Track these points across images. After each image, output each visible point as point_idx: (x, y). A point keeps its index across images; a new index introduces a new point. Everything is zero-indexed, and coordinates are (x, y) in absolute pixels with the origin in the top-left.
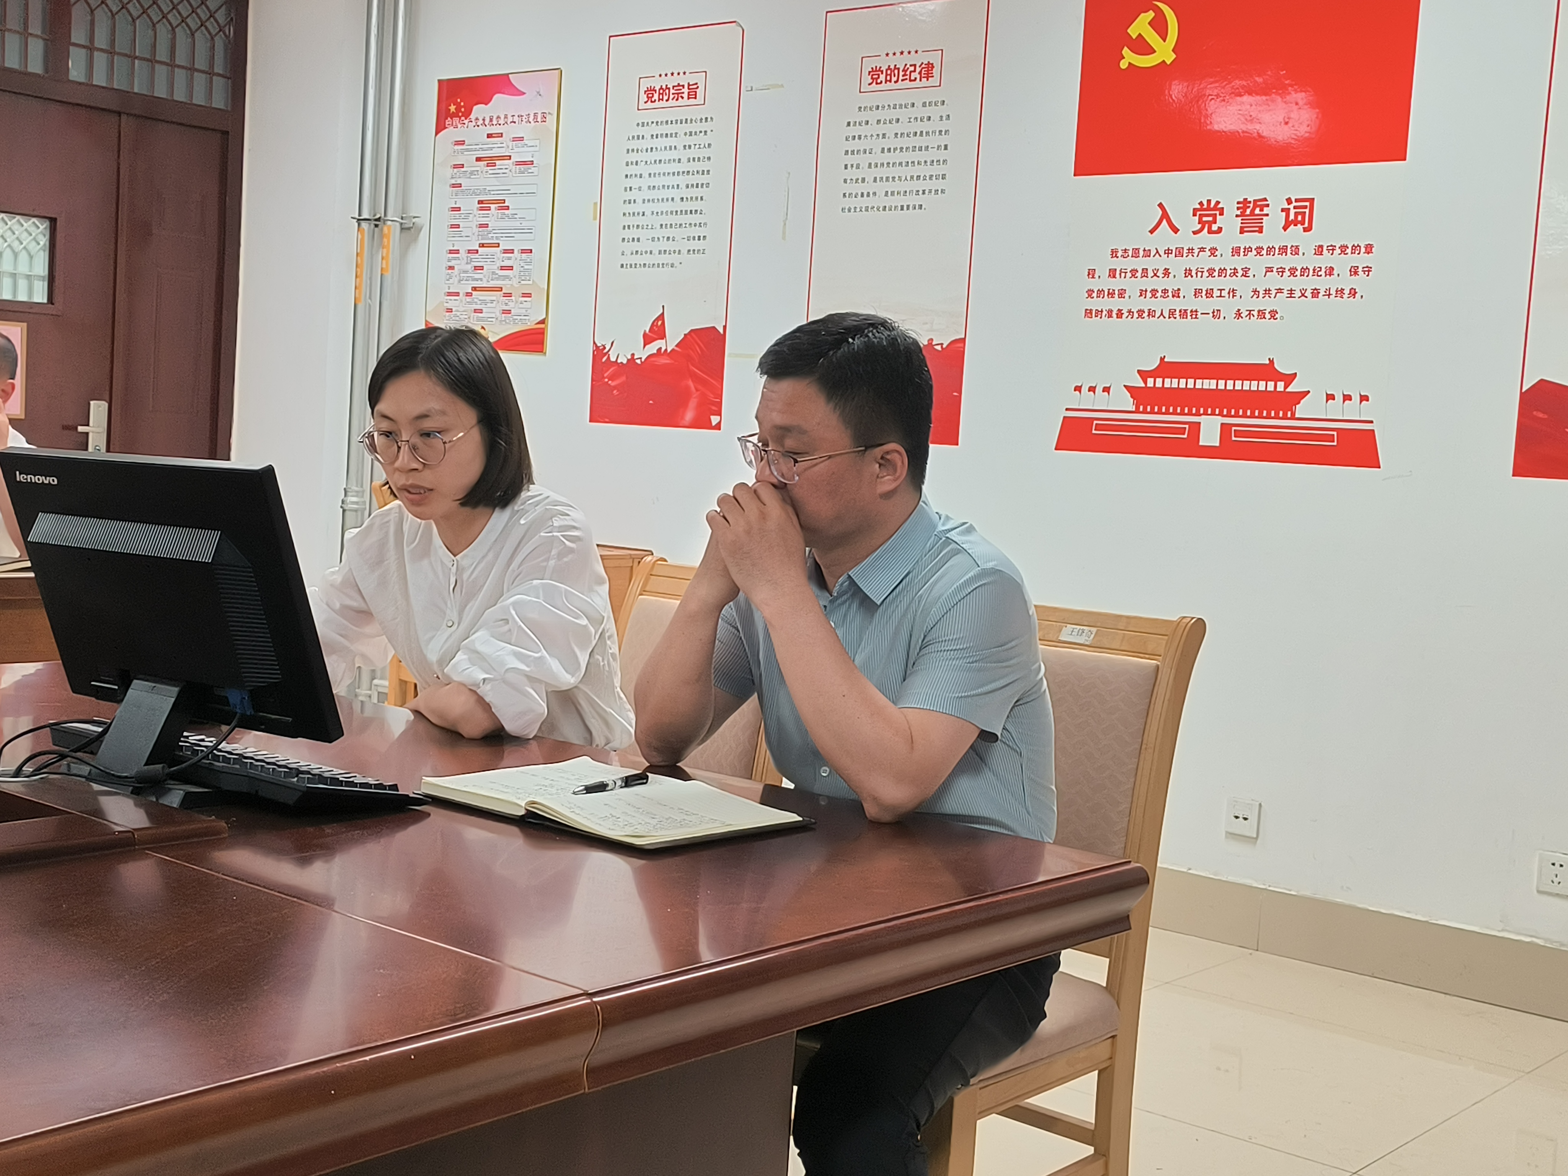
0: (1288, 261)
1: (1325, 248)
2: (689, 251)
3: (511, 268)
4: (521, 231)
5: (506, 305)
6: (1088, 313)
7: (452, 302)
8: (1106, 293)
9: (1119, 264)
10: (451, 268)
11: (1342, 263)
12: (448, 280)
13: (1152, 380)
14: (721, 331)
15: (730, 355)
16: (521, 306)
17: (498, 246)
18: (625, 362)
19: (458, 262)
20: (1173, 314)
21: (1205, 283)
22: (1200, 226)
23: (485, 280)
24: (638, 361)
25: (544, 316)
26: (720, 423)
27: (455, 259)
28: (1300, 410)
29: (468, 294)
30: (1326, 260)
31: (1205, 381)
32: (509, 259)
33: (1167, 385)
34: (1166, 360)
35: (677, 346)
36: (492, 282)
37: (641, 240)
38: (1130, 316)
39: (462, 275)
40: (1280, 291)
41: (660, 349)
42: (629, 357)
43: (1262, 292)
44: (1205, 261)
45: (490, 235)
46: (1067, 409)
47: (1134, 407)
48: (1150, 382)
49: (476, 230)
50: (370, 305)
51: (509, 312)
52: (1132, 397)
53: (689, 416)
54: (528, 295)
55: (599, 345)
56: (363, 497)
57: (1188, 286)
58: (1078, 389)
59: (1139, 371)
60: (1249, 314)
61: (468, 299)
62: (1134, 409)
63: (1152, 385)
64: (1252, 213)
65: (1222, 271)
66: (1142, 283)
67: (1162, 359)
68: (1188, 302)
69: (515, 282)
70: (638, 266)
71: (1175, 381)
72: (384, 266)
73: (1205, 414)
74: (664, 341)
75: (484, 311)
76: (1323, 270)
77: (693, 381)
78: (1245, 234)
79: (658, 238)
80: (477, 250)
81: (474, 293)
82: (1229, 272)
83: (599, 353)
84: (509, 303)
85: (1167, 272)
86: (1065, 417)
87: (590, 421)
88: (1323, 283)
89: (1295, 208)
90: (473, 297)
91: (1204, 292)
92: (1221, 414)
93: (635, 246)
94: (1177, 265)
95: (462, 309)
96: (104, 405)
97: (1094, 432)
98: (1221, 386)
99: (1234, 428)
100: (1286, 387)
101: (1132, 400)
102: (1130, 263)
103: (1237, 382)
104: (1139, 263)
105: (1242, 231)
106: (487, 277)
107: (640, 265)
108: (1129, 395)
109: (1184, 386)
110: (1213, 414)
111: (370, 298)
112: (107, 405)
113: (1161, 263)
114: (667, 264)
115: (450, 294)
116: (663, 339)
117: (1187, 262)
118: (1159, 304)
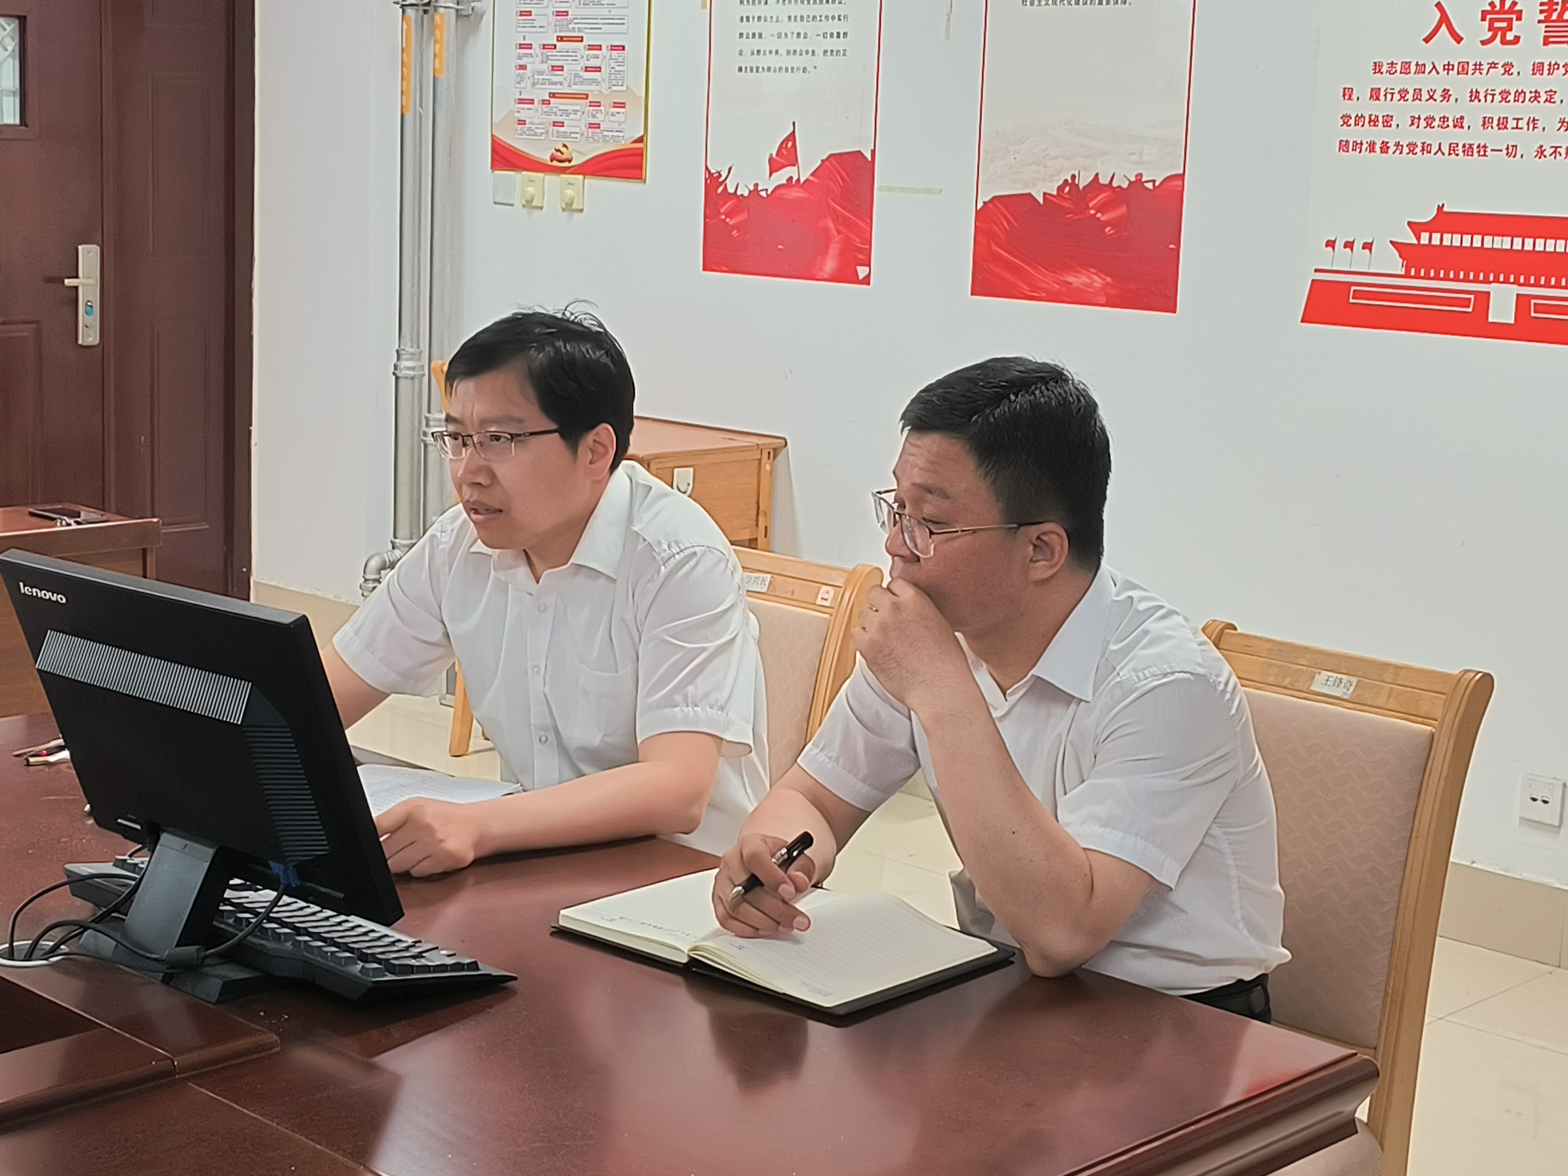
2: (825, 52)
3: (598, 69)
4: (610, 20)
5: (594, 116)
6: (1344, 146)
7: (524, 112)
8: (1367, 120)
9: (1383, 82)
10: (523, 67)
12: (519, 83)
13: (1427, 235)
14: (869, 157)
15: (880, 189)
16: (612, 118)
17: (582, 41)
18: (746, 194)
19: (531, 60)
20: (1454, 151)
21: (1497, 110)
22: (1490, 34)
23: (566, 84)
24: (763, 194)
25: (642, 133)
26: (869, 276)
27: (526, 55)
29: (545, 102)
31: (1496, 238)
32: (597, 57)
33: (1446, 242)
34: (1445, 209)
35: (812, 175)
36: (574, 87)
37: (763, 36)
38: (1398, 152)
39: (536, 77)
41: (791, 178)
42: (752, 188)
44: (1497, 81)
45: (571, 26)
46: (1316, 271)
47: (1404, 269)
48: (1425, 238)
49: (552, 19)
50: (420, 114)
51: (598, 126)
52: (1401, 256)
53: (830, 265)
54: (622, 105)
55: (713, 171)
56: (419, 360)
57: (1474, 113)
58: (1331, 244)
59: (1410, 224)
60: (1555, 152)
61: (545, 108)
62: (1403, 273)
63: (1427, 242)
64: (1560, 18)
65: (1519, 95)
66: (1414, 108)
67: (1440, 208)
68: (1474, 135)
69: (604, 87)
70: (760, 70)
71: (1457, 237)
72: (437, 66)
73: (1496, 280)
74: (796, 168)
75: (565, 124)
77: (832, 220)
78: (1551, 46)
79: (786, 34)
80: (555, 46)
81: (552, 100)
82: (1528, 96)
83: (713, 181)
84: (597, 115)
85: (1446, 95)
86: (1313, 281)
87: (704, 269)
90: (552, 105)
91: (1495, 122)
92: (1516, 282)
93: (756, 44)
94: (1460, 85)
95: (537, 121)
96: (95, 249)
97: (1351, 301)
98: (1517, 246)
99: (1533, 301)
101: (1401, 260)
102: (1399, 81)
103: (1538, 241)
104: (1411, 82)
105: (1546, 42)
106: (568, 80)
107: (763, 68)
108: (1397, 254)
109: (1468, 245)
110: (1506, 281)
111: (421, 106)
112: (98, 248)
113: (1437, 82)
114: (798, 69)
115: (521, 101)
116: (795, 166)
117: (1473, 81)
118: (1436, 136)
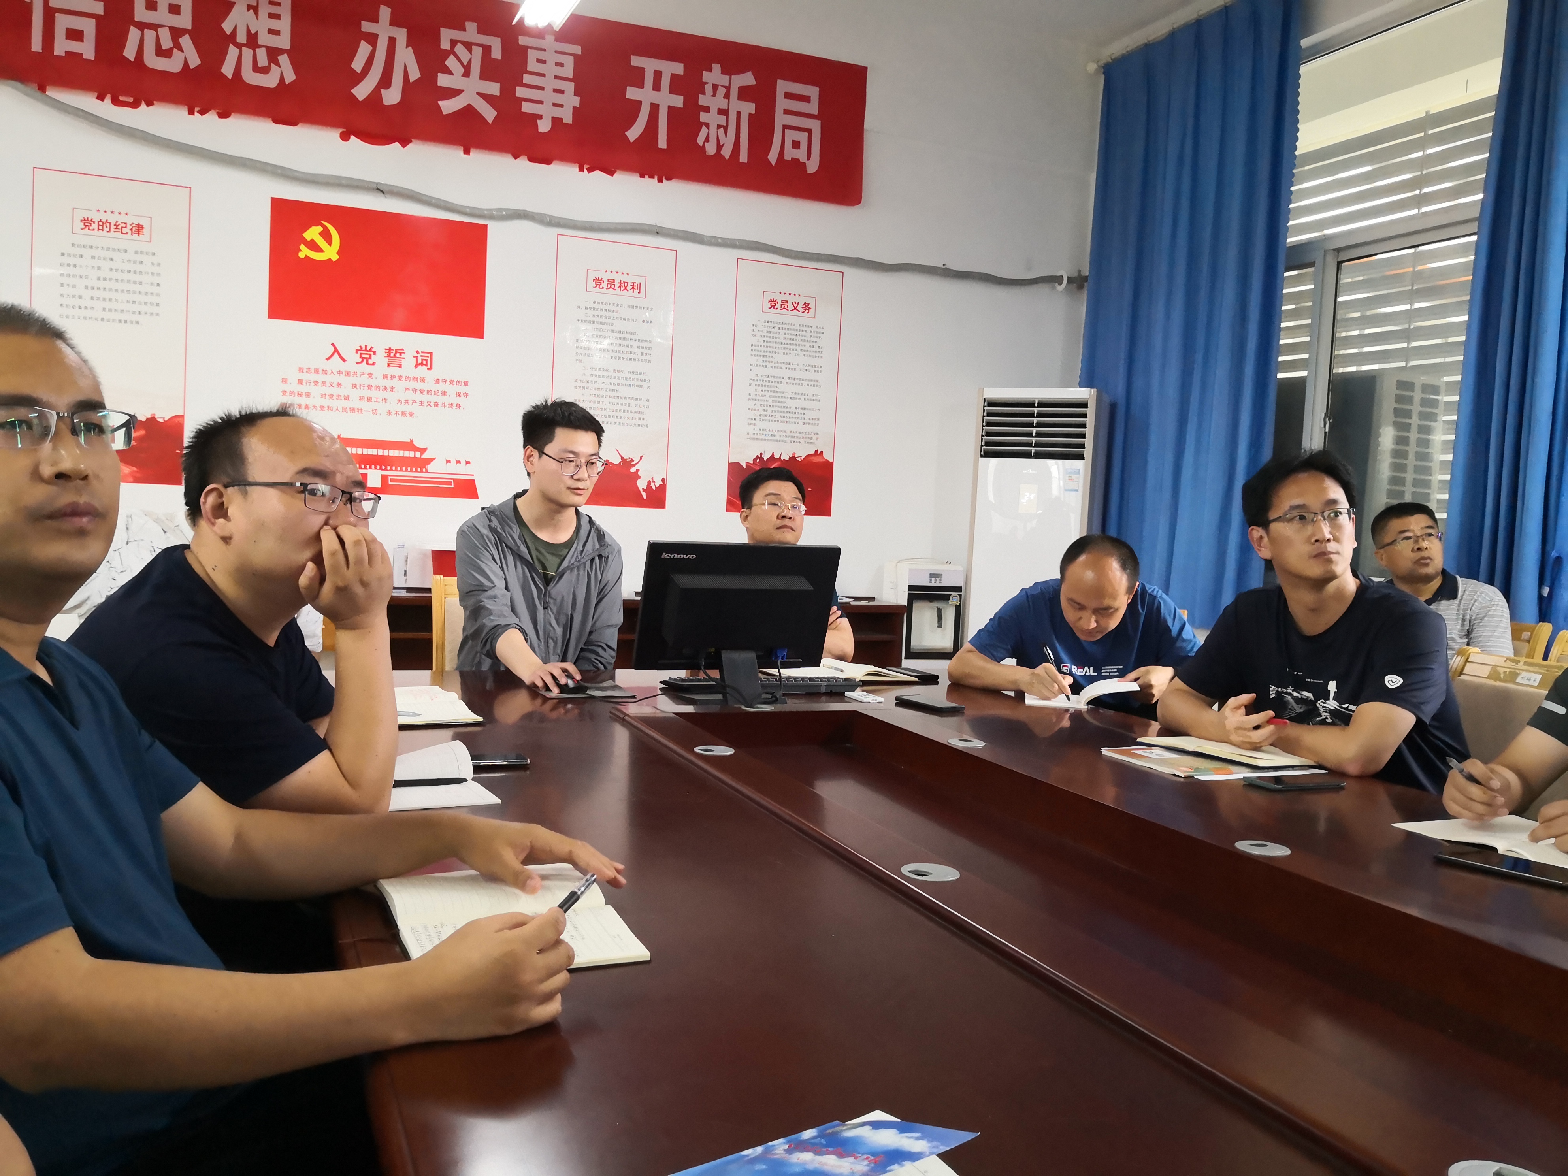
0: (419, 385)
1: (440, 381)
8: (296, 394)
9: (304, 376)
11: (452, 390)
20: (345, 410)
21: (367, 393)
22: (361, 360)
28: (431, 467)
30: (441, 387)
31: (370, 450)
38: (316, 409)
40: (415, 401)
43: (403, 402)
44: (365, 380)
57: (355, 394)
60: (396, 413)
64: (395, 356)
65: (377, 388)
66: (321, 389)
68: (356, 404)
73: (370, 468)
76: (440, 392)
78: (390, 367)
82: (381, 388)
85: (339, 384)
88: (440, 399)
89: (422, 356)
91: (366, 399)
92: (381, 469)
94: (347, 381)
98: (382, 453)
99: (390, 477)
100: (422, 454)
103: (390, 451)
105: (389, 365)
110: (376, 468)
113: (336, 379)
117: (352, 380)
118: (334, 403)
